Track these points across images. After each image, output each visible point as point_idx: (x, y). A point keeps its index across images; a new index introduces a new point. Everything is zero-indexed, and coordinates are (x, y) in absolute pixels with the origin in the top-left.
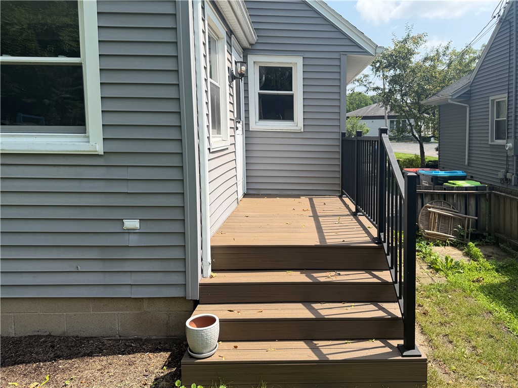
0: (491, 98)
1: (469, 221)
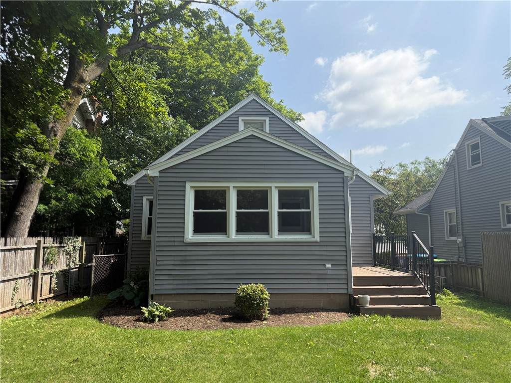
0: (444, 211)
1: (441, 279)
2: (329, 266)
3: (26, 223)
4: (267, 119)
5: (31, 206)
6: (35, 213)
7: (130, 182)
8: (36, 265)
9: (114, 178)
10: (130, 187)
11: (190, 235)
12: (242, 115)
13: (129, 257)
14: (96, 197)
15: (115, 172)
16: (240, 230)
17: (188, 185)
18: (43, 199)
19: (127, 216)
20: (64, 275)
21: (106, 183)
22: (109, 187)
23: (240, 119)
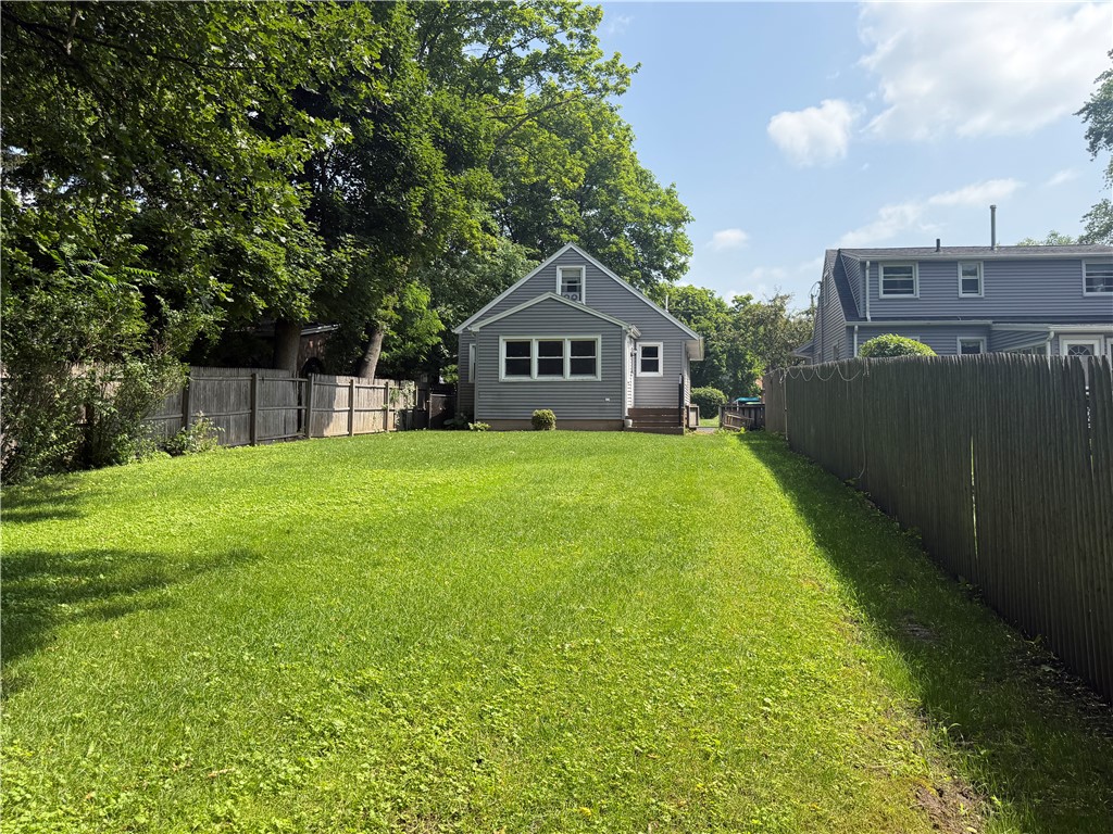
2: (608, 400)
3: (372, 369)
4: (584, 267)
5: (376, 354)
6: (379, 360)
7: (458, 330)
8: (386, 402)
9: (443, 327)
10: (457, 335)
11: (503, 376)
12: (559, 264)
13: (459, 398)
14: (428, 345)
15: (443, 320)
16: (541, 372)
17: (501, 338)
18: (385, 348)
19: (455, 361)
20: (403, 413)
21: (436, 331)
22: (438, 335)
23: (558, 268)
